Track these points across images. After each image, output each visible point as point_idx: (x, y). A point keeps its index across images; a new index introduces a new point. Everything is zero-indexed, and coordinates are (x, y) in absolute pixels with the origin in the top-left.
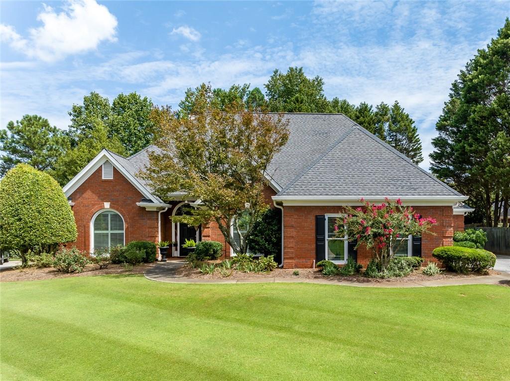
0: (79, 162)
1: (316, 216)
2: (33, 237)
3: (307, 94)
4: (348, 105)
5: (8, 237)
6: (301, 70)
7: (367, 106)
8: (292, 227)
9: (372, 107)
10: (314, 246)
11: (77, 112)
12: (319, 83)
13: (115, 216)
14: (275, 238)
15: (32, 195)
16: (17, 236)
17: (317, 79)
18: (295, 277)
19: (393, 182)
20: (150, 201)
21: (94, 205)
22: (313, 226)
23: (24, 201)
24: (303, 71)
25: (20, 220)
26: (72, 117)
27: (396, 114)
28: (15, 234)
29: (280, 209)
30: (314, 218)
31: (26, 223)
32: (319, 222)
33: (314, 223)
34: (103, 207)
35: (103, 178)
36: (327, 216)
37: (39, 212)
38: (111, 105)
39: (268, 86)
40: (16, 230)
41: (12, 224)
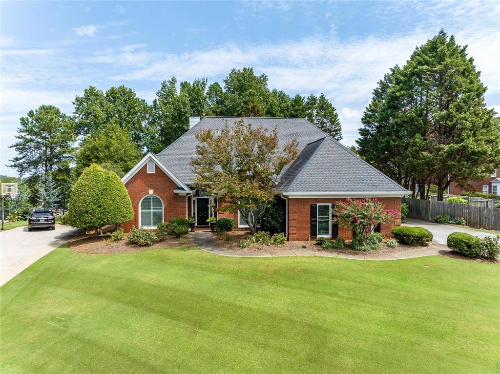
0: (100, 149)
1: (311, 205)
2: (110, 219)
3: (256, 89)
4: (284, 95)
5: (92, 219)
6: (252, 69)
7: (300, 98)
8: (295, 212)
9: (304, 98)
10: (309, 225)
11: (79, 101)
12: (264, 78)
13: (156, 200)
14: (281, 219)
15: (107, 189)
16: (98, 219)
17: (263, 76)
18: (304, 249)
19: (361, 181)
20: (182, 189)
21: (141, 192)
22: (309, 212)
23: (102, 193)
24: (253, 71)
25: (100, 206)
26: (75, 106)
27: (323, 104)
28: (97, 217)
29: (285, 200)
30: (309, 206)
31: (105, 209)
32: (313, 209)
33: (310, 210)
34: (148, 193)
35: (148, 173)
36: (318, 204)
37: (113, 200)
38: (105, 95)
39: (226, 81)
40: (98, 214)
41: (95, 210)
